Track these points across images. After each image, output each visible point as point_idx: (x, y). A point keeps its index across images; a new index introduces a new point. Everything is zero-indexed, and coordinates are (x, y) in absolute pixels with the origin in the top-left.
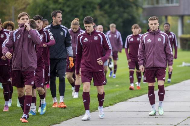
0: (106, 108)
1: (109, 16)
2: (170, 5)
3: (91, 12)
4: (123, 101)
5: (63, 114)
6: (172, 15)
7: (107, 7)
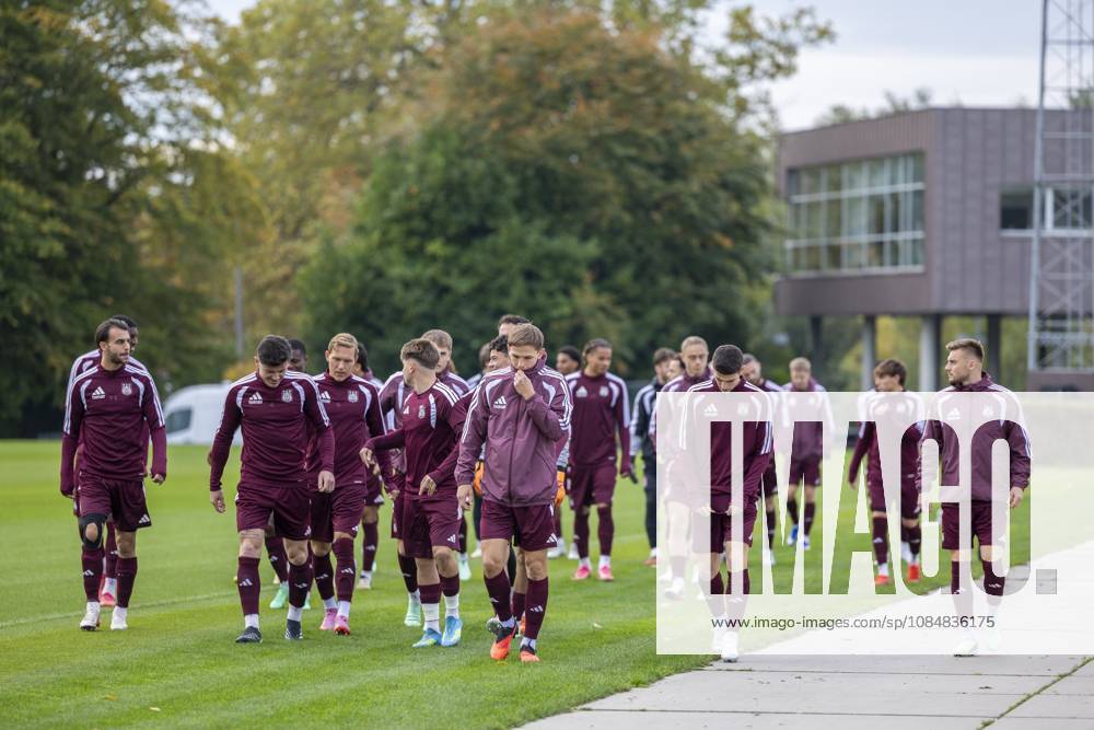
0: (618, 695)
1: (635, 315)
2: (888, 270)
3: (561, 298)
4: (689, 670)
5: (443, 721)
6: (894, 315)
7: (624, 276)
